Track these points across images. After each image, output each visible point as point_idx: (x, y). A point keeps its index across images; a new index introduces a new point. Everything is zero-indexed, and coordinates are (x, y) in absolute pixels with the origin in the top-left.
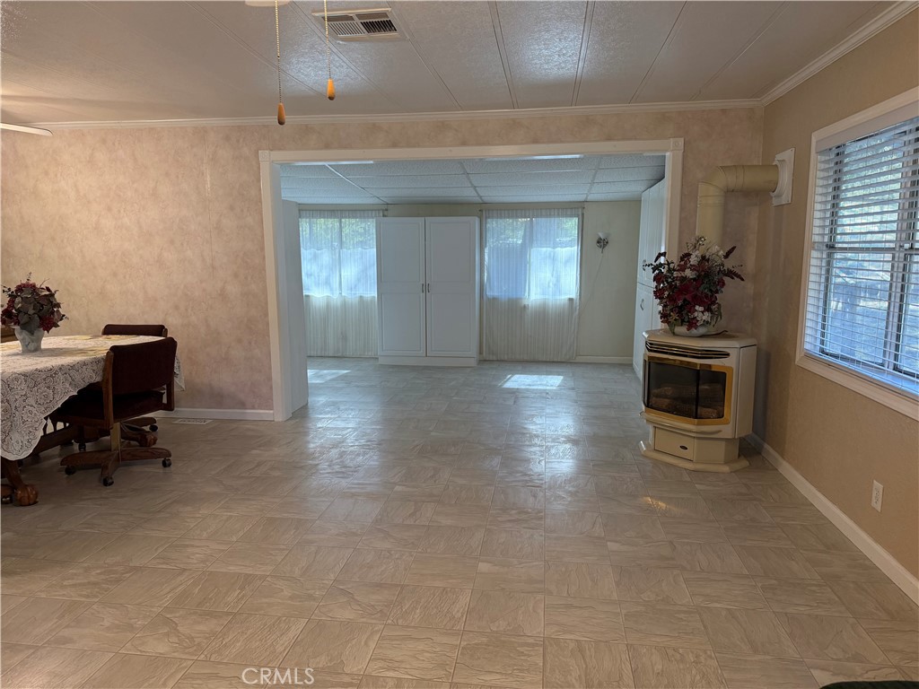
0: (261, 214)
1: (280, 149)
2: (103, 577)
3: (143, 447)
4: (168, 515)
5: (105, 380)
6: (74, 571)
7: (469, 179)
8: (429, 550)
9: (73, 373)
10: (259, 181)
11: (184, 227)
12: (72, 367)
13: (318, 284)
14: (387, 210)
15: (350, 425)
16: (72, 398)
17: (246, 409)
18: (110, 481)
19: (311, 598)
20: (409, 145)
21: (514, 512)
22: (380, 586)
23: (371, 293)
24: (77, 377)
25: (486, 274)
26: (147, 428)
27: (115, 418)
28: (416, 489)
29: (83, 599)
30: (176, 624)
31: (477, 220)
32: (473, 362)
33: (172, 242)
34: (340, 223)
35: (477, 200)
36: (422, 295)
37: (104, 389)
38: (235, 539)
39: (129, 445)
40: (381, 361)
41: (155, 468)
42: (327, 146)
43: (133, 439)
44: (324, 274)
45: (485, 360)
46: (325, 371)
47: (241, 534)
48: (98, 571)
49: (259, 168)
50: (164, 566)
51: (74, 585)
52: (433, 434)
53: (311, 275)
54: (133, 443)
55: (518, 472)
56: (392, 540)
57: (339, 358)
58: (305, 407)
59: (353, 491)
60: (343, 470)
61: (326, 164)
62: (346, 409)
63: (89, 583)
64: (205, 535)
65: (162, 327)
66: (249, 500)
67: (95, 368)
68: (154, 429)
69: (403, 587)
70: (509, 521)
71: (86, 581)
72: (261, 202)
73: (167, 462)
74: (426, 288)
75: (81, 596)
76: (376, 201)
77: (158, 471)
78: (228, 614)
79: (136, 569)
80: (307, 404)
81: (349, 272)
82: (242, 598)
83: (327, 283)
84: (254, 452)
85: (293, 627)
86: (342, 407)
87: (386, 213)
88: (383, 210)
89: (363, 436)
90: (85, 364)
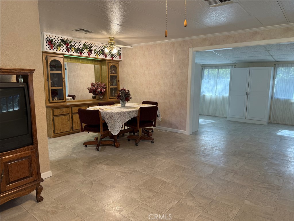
0: (188, 68)
1: (196, 47)
2: (128, 171)
3: (148, 136)
4: (148, 157)
5: (138, 116)
6: (122, 168)
7: (269, 52)
8: (226, 190)
9: (130, 113)
10: (188, 58)
11: (166, 73)
12: (130, 112)
13: (208, 91)
14: (236, 65)
15: (210, 140)
16: (129, 120)
17: (178, 129)
18: (137, 144)
19: (181, 194)
20: (241, 42)
21: (266, 184)
22: (205, 197)
23: (227, 95)
24: (131, 115)
25: (275, 89)
26: (150, 131)
27: (140, 127)
28: (228, 167)
29: (121, 176)
30: (141, 191)
31: (272, 68)
32: (265, 123)
33: (162, 78)
34: (218, 70)
35: (273, 60)
36: (246, 96)
37: (137, 119)
38: (164, 169)
39: (144, 135)
40: (228, 119)
41: (149, 143)
42: (211, 44)
43: (146, 134)
44: (211, 88)
45: (271, 123)
46: (207, 120)
47: (166, 168)
48: (127, 169)
49: (189, 54)
50: (143, 172)
51: (120, 172)
52: (241, 148)
53: (206, 88)
54: (145, 134)
55: (273, 169)
56: (214, 183)
57: (213, 116)
58: (197, 131)
59: (205, 162)
60: (204, 154)
61: (212, 50)
62: (210, 134)
63: (124, 172)
64: (156, 165)
65: (157, 102)
66: (172, 158)
67: (136, 113)
68: (152, 131)
69: (213, 200)
70: (263, 187)
71: (123, 171)
72: (188, 65)
73: (153, 142)
74: (248, 94)
75: (121, 175)
76: (232, 62)
77: (150, 144)
78: (155, 192)
79: (136, 171)
80: (198, 130)
81: (220, 87)
82: (161, 188)
83: (212, 91)
84: (177, 143)
85: (173, 203)
86: (209, 133)
87: (235, 66)
88: (234, 65)
89: (214, 144)
90: (133, 111)
